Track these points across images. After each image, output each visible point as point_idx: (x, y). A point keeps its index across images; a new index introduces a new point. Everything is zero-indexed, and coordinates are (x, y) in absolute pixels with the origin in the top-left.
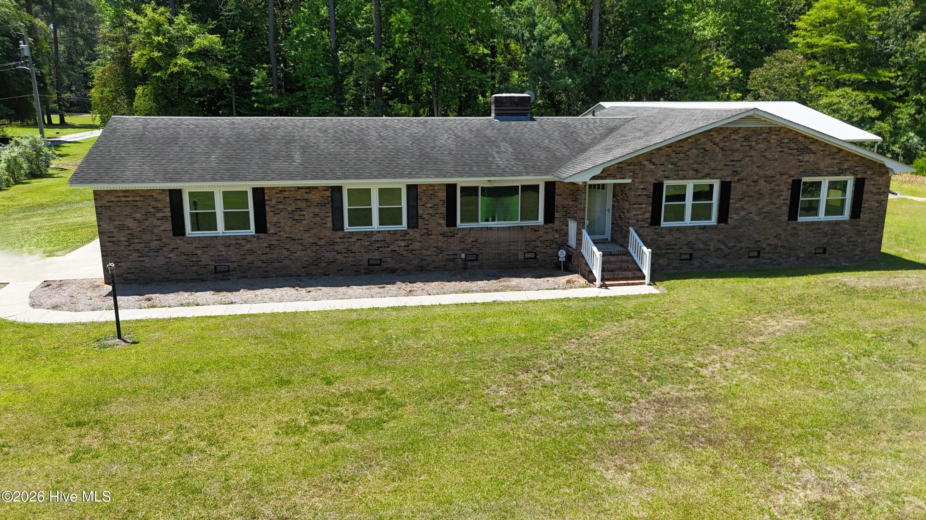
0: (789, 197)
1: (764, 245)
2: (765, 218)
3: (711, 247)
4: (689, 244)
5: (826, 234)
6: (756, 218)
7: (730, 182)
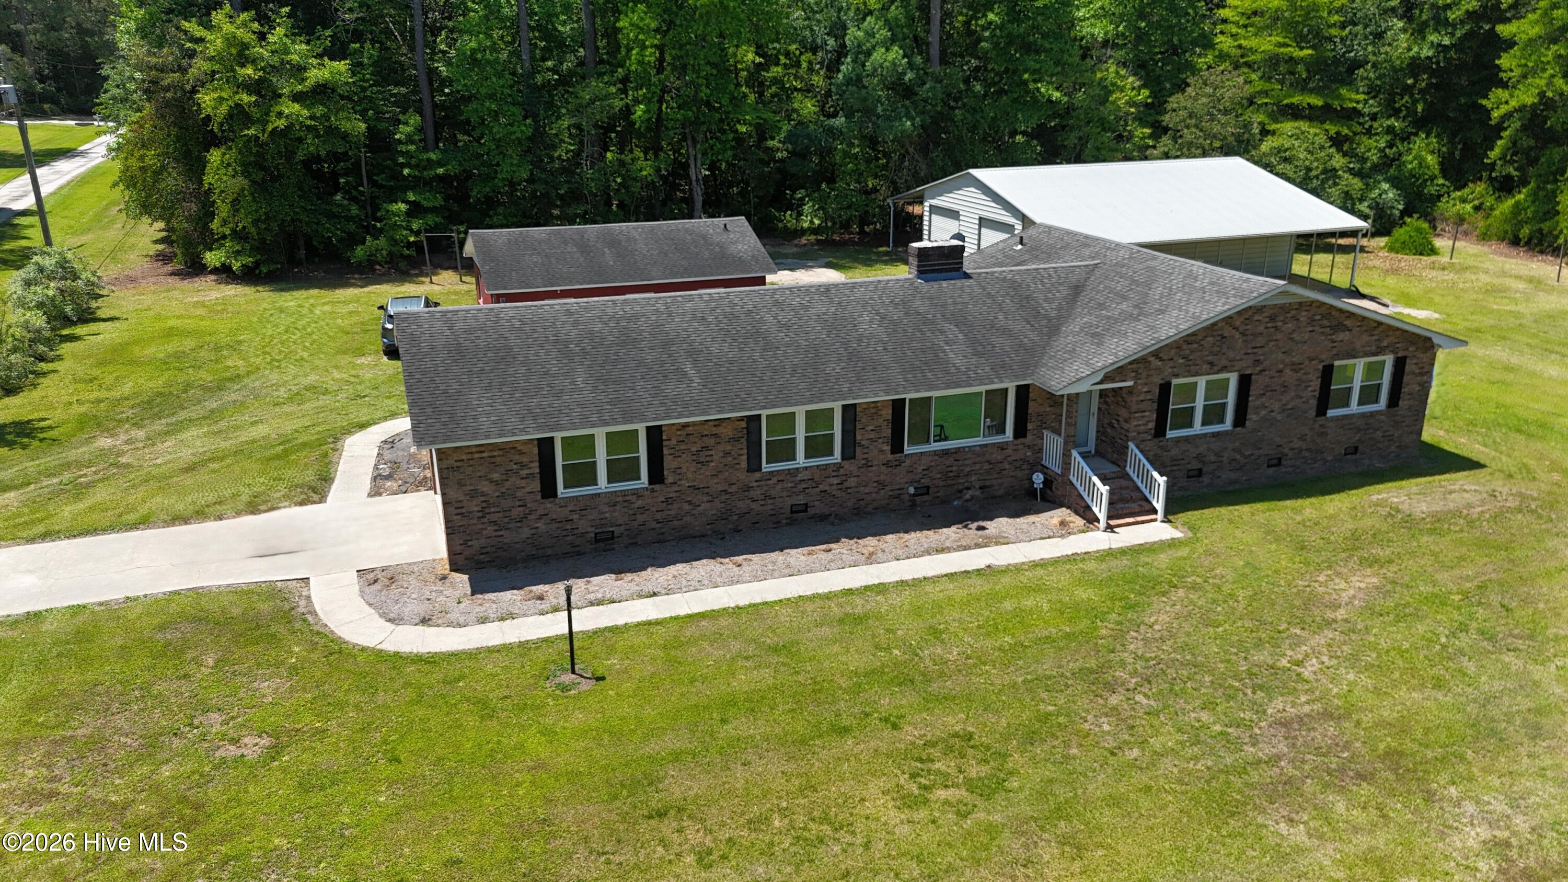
0: (1318, 388)
1: (1286, 450)
2: (1289, 416)
3: (1224, 459)
4: (1199, 457)
5: (1359, 430)
6: (1279, 417)
7: (1250, 375)
